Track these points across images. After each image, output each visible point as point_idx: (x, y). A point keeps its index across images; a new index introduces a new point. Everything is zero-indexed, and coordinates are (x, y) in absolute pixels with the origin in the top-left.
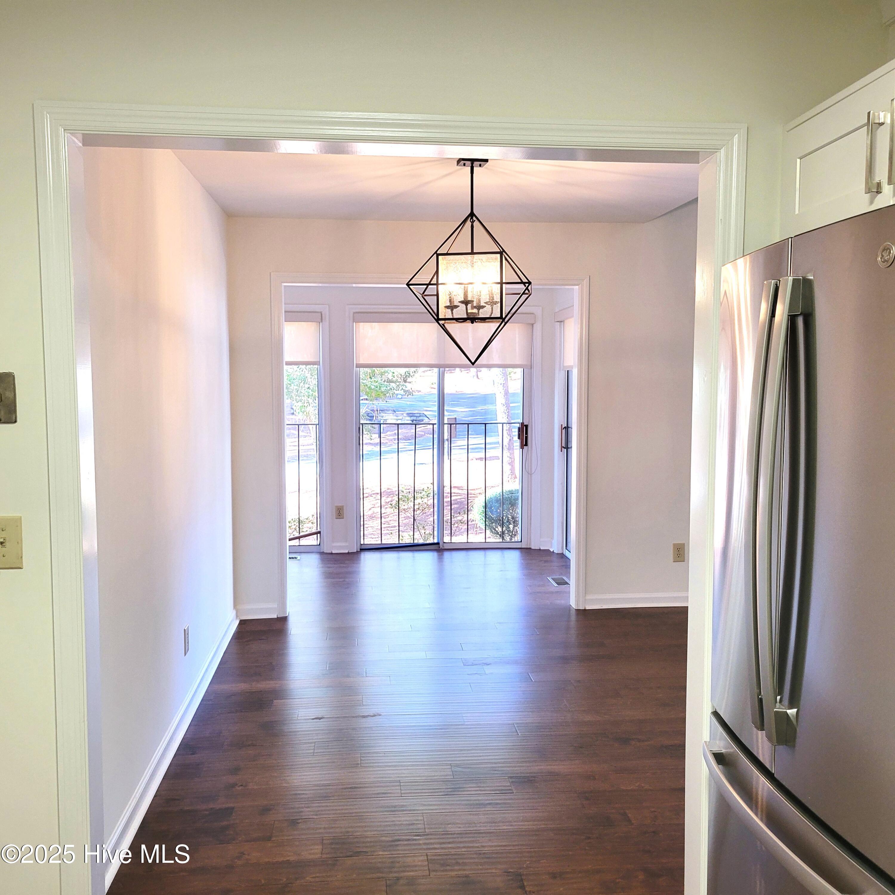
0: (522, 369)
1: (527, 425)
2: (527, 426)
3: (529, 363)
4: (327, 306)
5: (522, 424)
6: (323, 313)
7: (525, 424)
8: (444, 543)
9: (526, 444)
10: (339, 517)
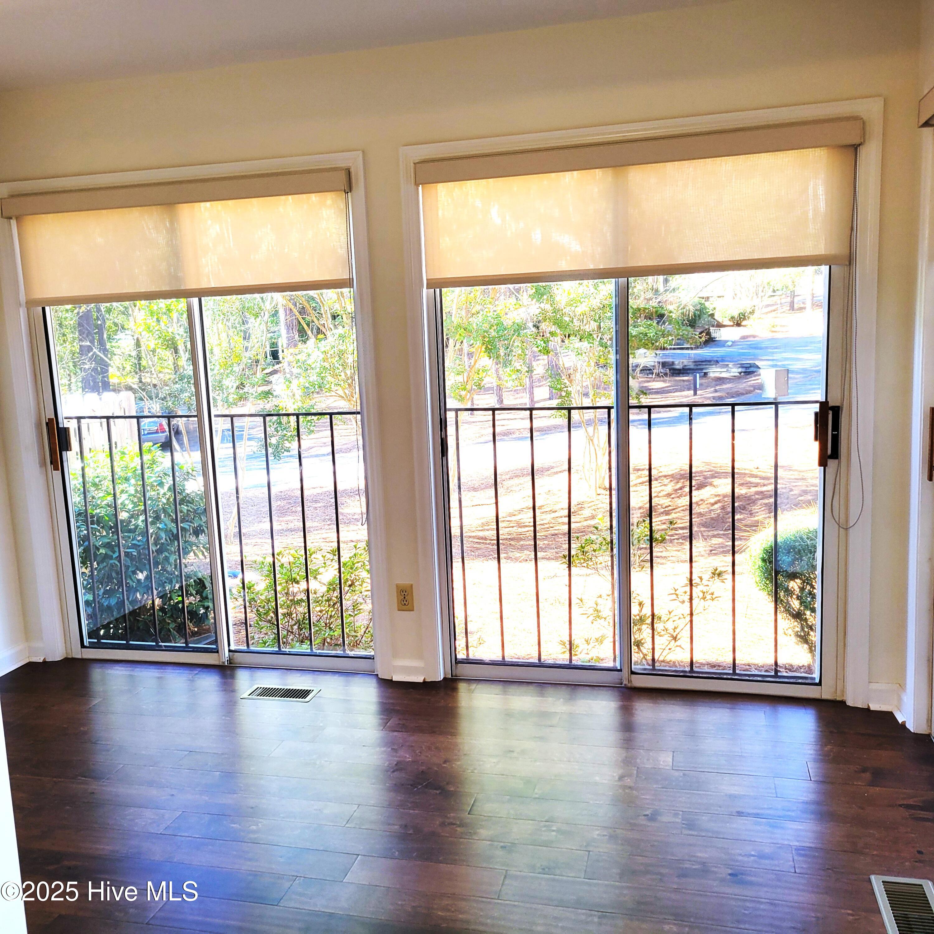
0: (828, 266)
1: (838, 407)
2: (836, 410)
3: (846, 251)
4: (360, 153)
5: (824, 405)
6: (352, 170)
7: (831, 404)
8: (633, 673)
9: (835, 454)
10: (405, 607)
